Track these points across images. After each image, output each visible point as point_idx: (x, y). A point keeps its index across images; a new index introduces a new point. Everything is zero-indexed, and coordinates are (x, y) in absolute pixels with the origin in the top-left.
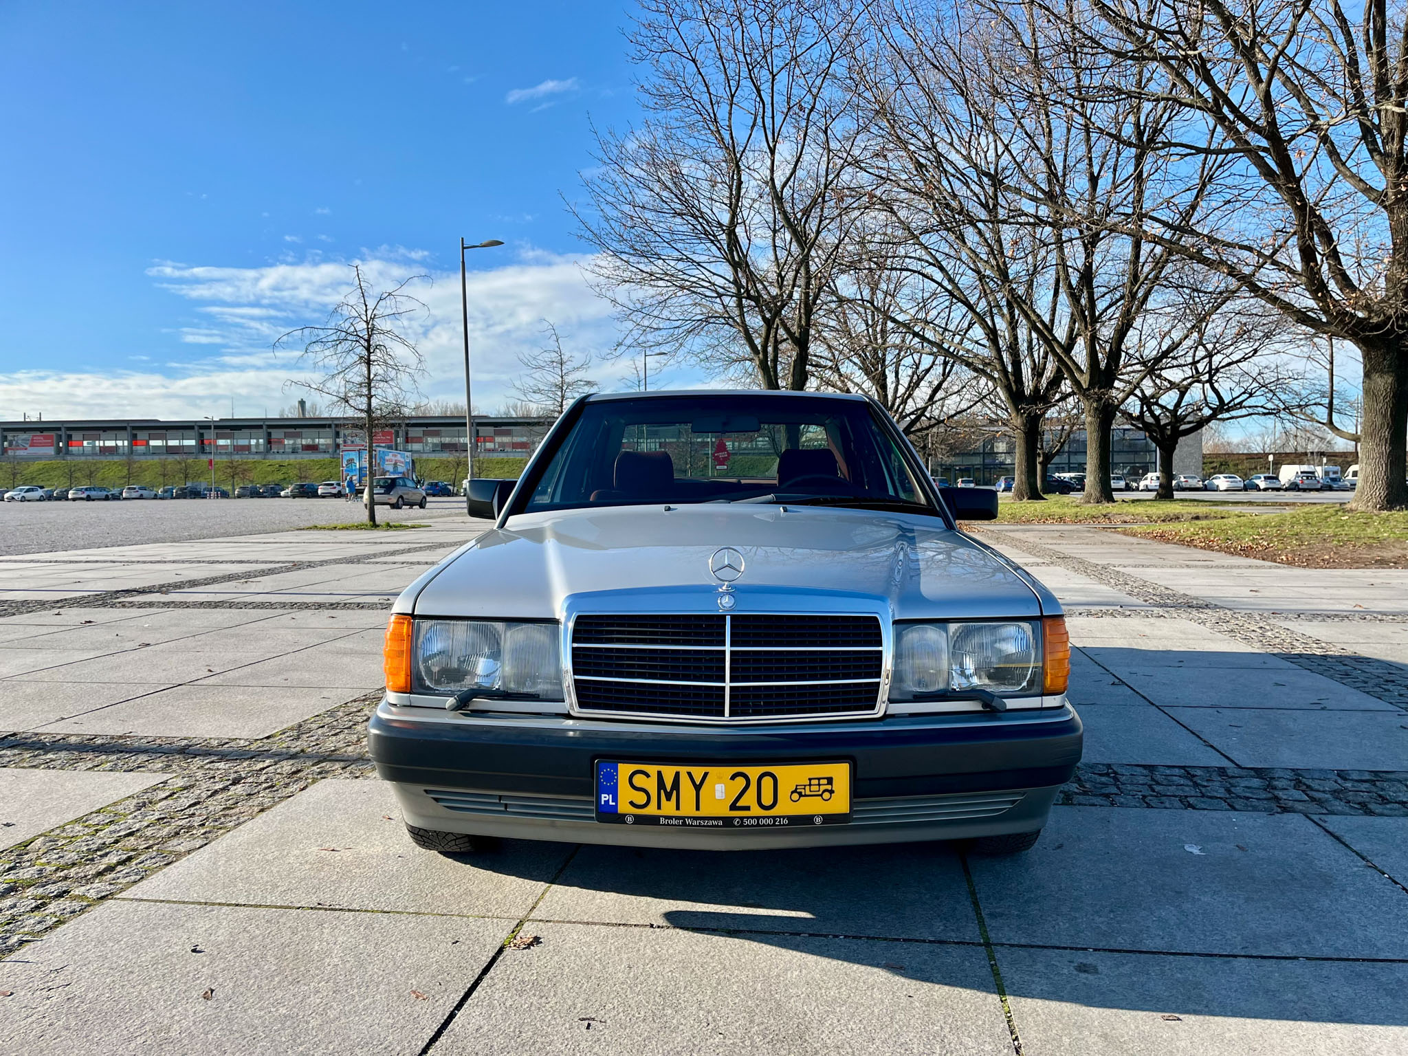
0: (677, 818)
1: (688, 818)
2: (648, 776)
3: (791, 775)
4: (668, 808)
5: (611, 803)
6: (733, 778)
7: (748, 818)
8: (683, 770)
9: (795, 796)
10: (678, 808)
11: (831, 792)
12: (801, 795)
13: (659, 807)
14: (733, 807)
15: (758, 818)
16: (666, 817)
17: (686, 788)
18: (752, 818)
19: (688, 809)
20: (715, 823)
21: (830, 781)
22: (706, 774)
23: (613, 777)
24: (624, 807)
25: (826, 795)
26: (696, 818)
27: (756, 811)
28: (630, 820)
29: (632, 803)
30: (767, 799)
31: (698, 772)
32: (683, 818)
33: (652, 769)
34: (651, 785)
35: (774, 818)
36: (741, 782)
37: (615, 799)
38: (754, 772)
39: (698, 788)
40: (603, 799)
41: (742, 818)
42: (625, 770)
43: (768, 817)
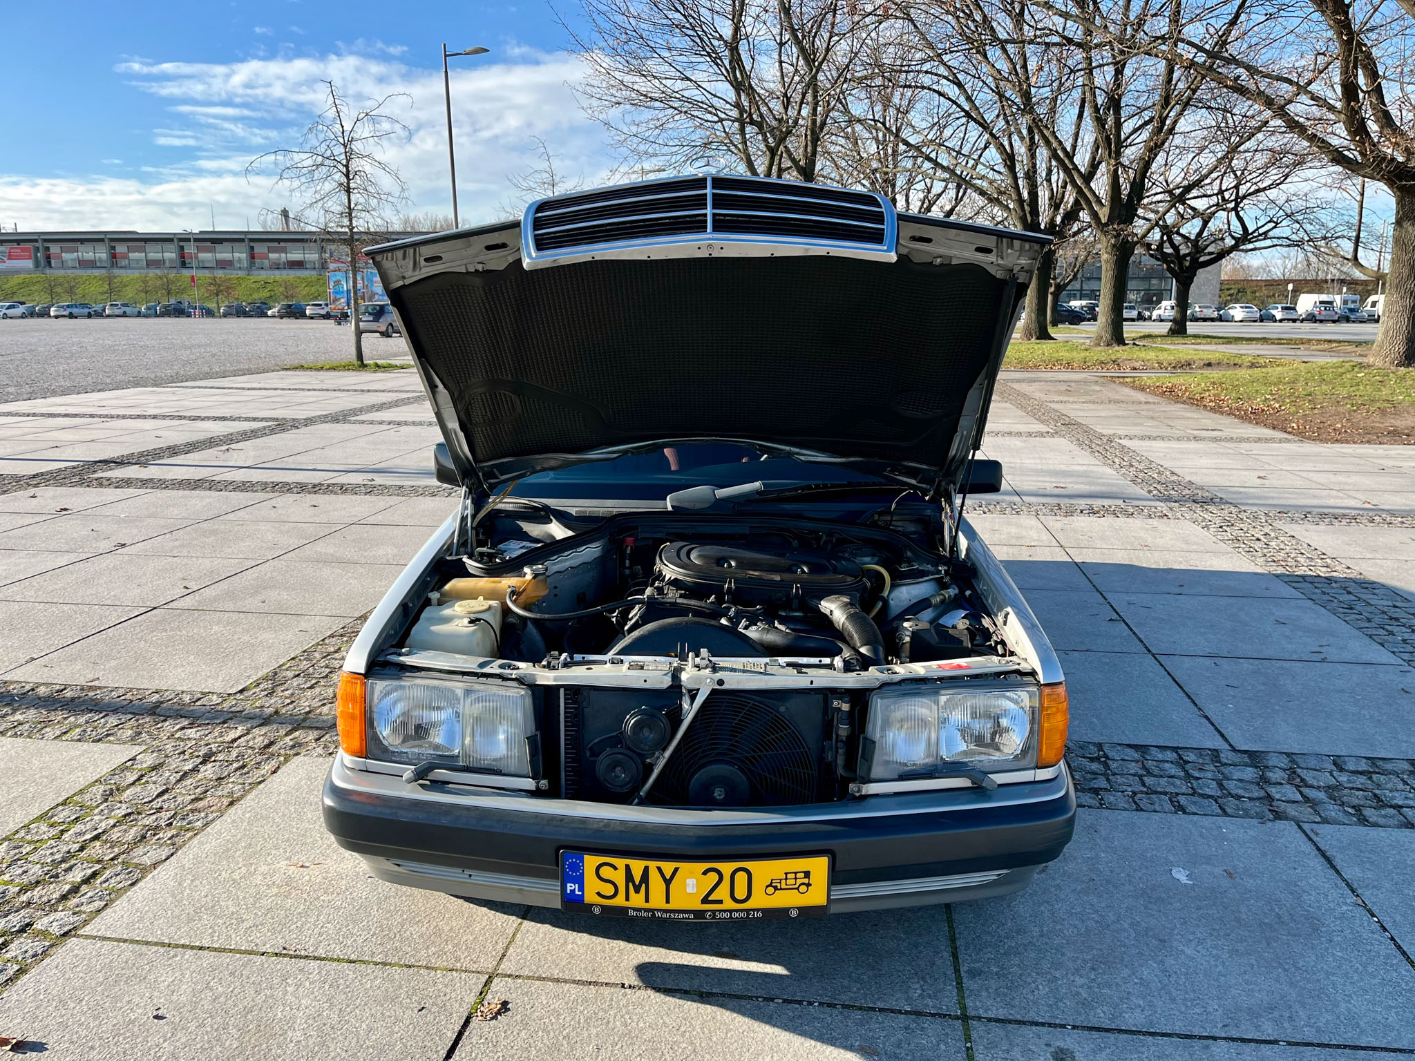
0: (646, 910)
1: (658, 910)
2: (615, 868)
3: (764, 870)
4: (637, 900)
6: (705, 873)
7: (720, 911)
8: (653, 865)
9: (770, 890)
10: (647, 900)
11: (808, 885)
12: (776, 888)
13: (627, 899)
14: (705, 900)
15: (731, 911)
16: (635, 909)
17: (655, 881)
18: (725, 911)
19: (657, 900)
20: (686, 916)
21: (807, 874)
22: (676, 870)
24: (590, 897)
25: (803, 888)
26: (665, 911)
27: (729, 904)
28: (597, 908)
29: (598, 894)
30: (741, 893)
31: (668, 867)
32: (652, 911)
33: (620, 862)
34: (619, 877)
35: (748, 911)
36: (714, 877)
38: (727, 868)
39: (668, 882)
40: (569, 889)
41: (714, 912)
42: (590, 862)
43: (742, 911)
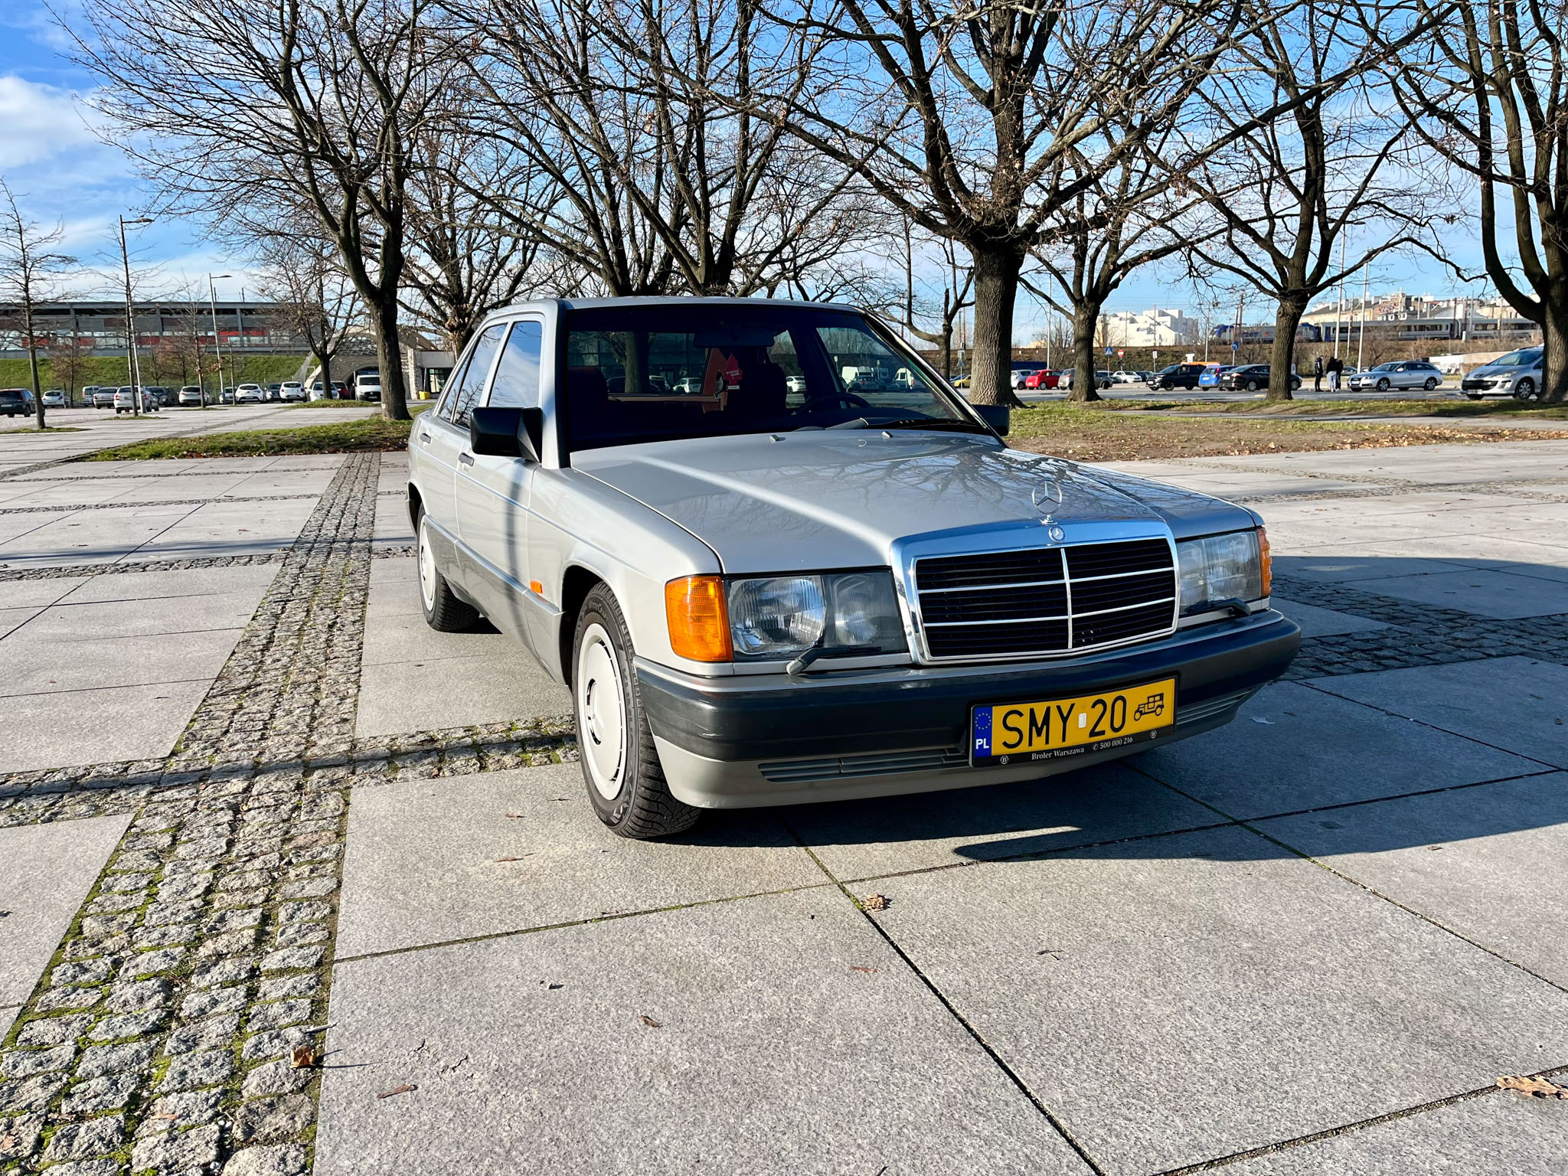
0: (1047, 751)
1: (1056, 750)
2: (1021, 714)
3: (1136, 696)
4: (1039, 743)
5: (985, 747)
6: (1093, 706)
7: (1104, 741)
8: (1053, 704)
9: (1138, 714)
10: (1047, 742)
11: (1162, 707)
12: (1142, 714)
13: (1030, 744)
14: (1093, 734)
15: (1111, 740)
16: (1037, 753)
17: (1055, 720)
18: (1107, 741)
19: (1056, 742)
20: (1078, 751)
21: (1161, 696)
22: (1073, 705)
23: (987, 722)
24: (997, 749)
25: (1159, 710)
26: (1063, 749)
27: (1110, 734)
28: (1004, 761)
29: (1005, 744)
30: (1117, 724)
31: (1065, 704)
32: (1052, 751)
33: (1025, 708)
34: (1023, 723)
35: (1123, 738)
36: (1100, 707)
37: (989, 743)
38: (1109, 697)
39: (1065, 719)
40: (978, 744)
41: (1099, 743)
42: (998, 712)
43: (1118, 738)
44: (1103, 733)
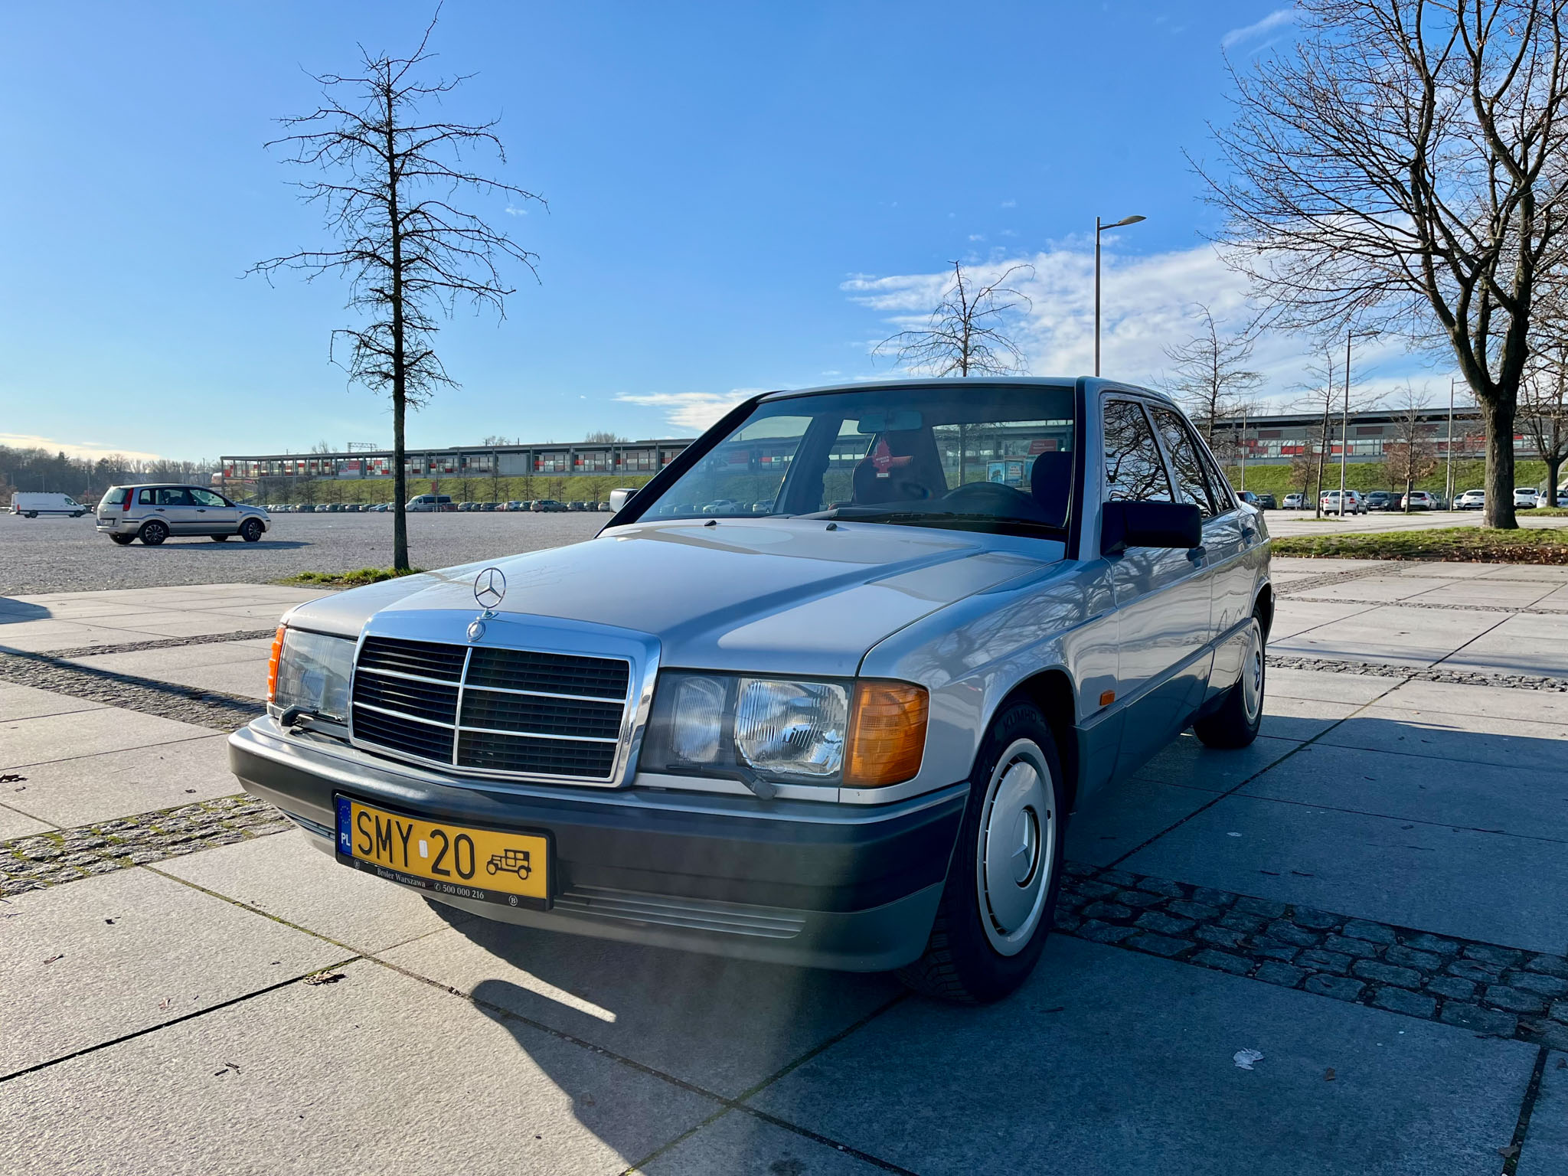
0: (390, 871)
1: (398, 872)
2: (369, 819)
3: (490, 843)
4: (385, 859)
5: (348, 843)
6: (433, 835)
7: (447, 884)
8: (394, 818)
9: (492, 868)
10: (391, 860)
11: (528, 870)
12: (497, 868)
13: (378, 857)
14: (435, 868)
15: (456, 886)
16: (382, 869)
17: (396, 839)
18: (451, 885)
19: (398, 862)
21: (527, 856)
22: (411, 827)
23: (348, 815)
24: (355, 850)
25: (523, 873)
27: (453, 877)
28: (357, 865)
29: (360, 847)
30: (465, 867)
31: (404, 823)
32: (394, 872)
33: (373, 813)
34: (372, 830)
35: (470, 888)
36: (440, 841)
37: (350, 840)
38: (452, 832)
39: (405, 840)
40: (342, 838)
41: (442, 883)
43: (466, 887)
44: (447, 873)
